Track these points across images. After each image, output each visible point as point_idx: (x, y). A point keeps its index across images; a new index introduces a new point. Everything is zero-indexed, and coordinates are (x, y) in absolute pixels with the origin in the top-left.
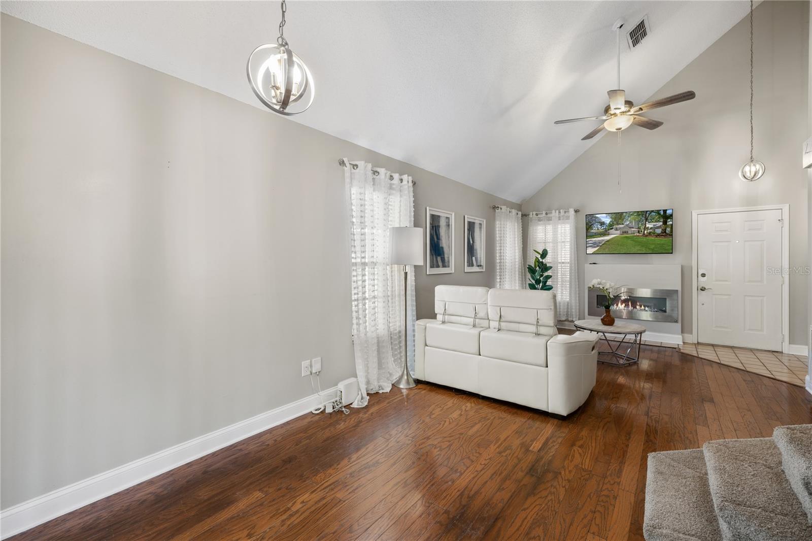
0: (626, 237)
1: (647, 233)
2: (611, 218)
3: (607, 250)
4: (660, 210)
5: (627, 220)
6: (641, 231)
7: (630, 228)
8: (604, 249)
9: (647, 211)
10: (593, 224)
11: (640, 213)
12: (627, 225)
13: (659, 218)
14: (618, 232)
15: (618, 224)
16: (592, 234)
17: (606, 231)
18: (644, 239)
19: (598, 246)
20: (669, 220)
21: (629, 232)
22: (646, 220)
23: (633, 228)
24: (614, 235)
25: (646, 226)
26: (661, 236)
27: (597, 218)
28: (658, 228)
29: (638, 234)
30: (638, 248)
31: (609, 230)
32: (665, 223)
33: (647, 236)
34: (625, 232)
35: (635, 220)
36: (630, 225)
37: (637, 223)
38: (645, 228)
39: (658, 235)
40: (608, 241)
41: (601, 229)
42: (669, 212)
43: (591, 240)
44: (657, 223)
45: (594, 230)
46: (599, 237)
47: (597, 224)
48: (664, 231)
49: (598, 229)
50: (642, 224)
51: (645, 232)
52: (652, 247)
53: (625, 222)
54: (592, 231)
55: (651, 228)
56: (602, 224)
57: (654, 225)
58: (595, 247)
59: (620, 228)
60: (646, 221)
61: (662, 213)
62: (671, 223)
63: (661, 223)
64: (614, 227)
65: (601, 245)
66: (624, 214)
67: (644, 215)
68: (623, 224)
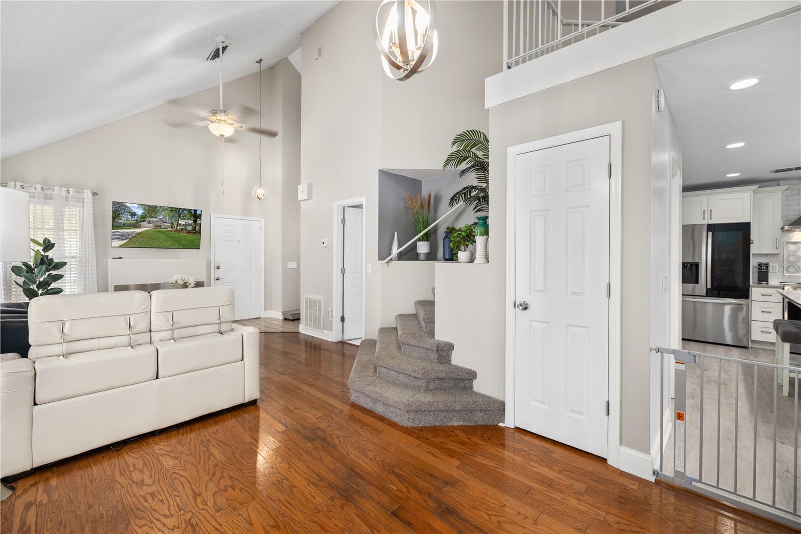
0: (159, 231)
1: (180, 229)
2: (144, 209)
3: (137, 243)
4: (192, 210)
5: (161, 214)
6: (174, 227)
7: (164, 223)
8: (134, 243)
9: (180, 209)
10: (121, 214)
11: (174, 209)
12: (161, 219)
13: (190, 216)
14: (151, 225)
15: (151, 217)
16: (119, 225)
17: (137, 223)
18: (177, 235)
19: (126, 239)
20: (198, 220)
21: (163, 227)
22: (179, 216)
23: (166, 223)
24: (145, 228)
25: (178, 222)
26: (192, 233)
27: (127, 207)
28: (190, 225)
29: (171, 230)
30: (170, 243)
31: (140, 222)
32: (195, 221)
33: (179, 232)
34: (158, 226)
35: (169, 216)
36: (164, 219)
37: (170, 219)
38: (178, 225)
39: (189, 232)
40: (139, 234)
41: (132, 220)
42: (198, 212)
43: (117, 232)
44: (189, 221)
45: (123, 220)
46: (128, 229)
47: (126, 213)
48: (194, 229)
49: (127, 220)
50: (175, 220)
51: (178, 228)
52: (184, 242)
53: (159, 216)
54: (120, 221)
55: (183, 225)
56: (133, 214)
57: (186, 223)
58: (123, 240)
59: (153, 222)
60: (179, 218)
61: (193, 212)
62: (200, 222)
63: (192, 222)
64: (147, 220)
65: (130, 237)
66: (158, 208)
67: (178, 212)
68: (156, 218)
